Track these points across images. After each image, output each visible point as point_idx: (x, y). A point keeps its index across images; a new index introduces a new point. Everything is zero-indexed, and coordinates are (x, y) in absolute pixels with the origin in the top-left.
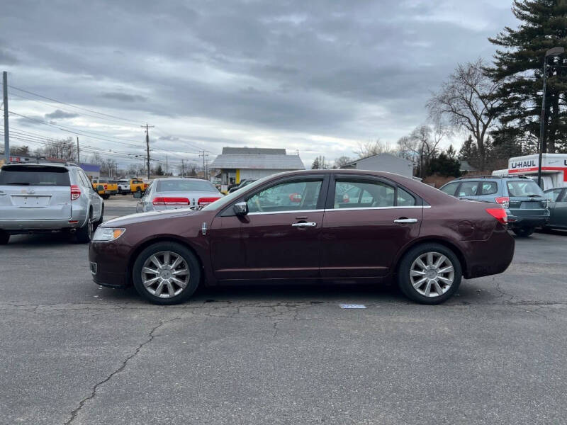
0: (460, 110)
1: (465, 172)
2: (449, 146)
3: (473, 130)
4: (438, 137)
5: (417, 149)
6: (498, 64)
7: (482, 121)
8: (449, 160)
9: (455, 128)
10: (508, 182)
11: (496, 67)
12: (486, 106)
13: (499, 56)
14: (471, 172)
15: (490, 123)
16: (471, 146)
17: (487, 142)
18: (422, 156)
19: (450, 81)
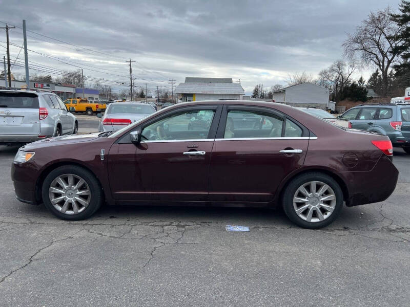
0: (369, 48)
1: (371, 98)
2: (360, 77)
3: (379, 65)
4: (351, 69)
5: (333, 80)
6: (403, 11)
7: (387, 57)
8: (358, 88)
9: (365, 63)
10: (401, 109)
11: (401, 13)
12: (391, 46)
13: (405, 5)
14: (375, 97)
15: (394, 59)
16: (377, 77)
17: (390, 74)
18: (337, 85)
19: (364, 26)
